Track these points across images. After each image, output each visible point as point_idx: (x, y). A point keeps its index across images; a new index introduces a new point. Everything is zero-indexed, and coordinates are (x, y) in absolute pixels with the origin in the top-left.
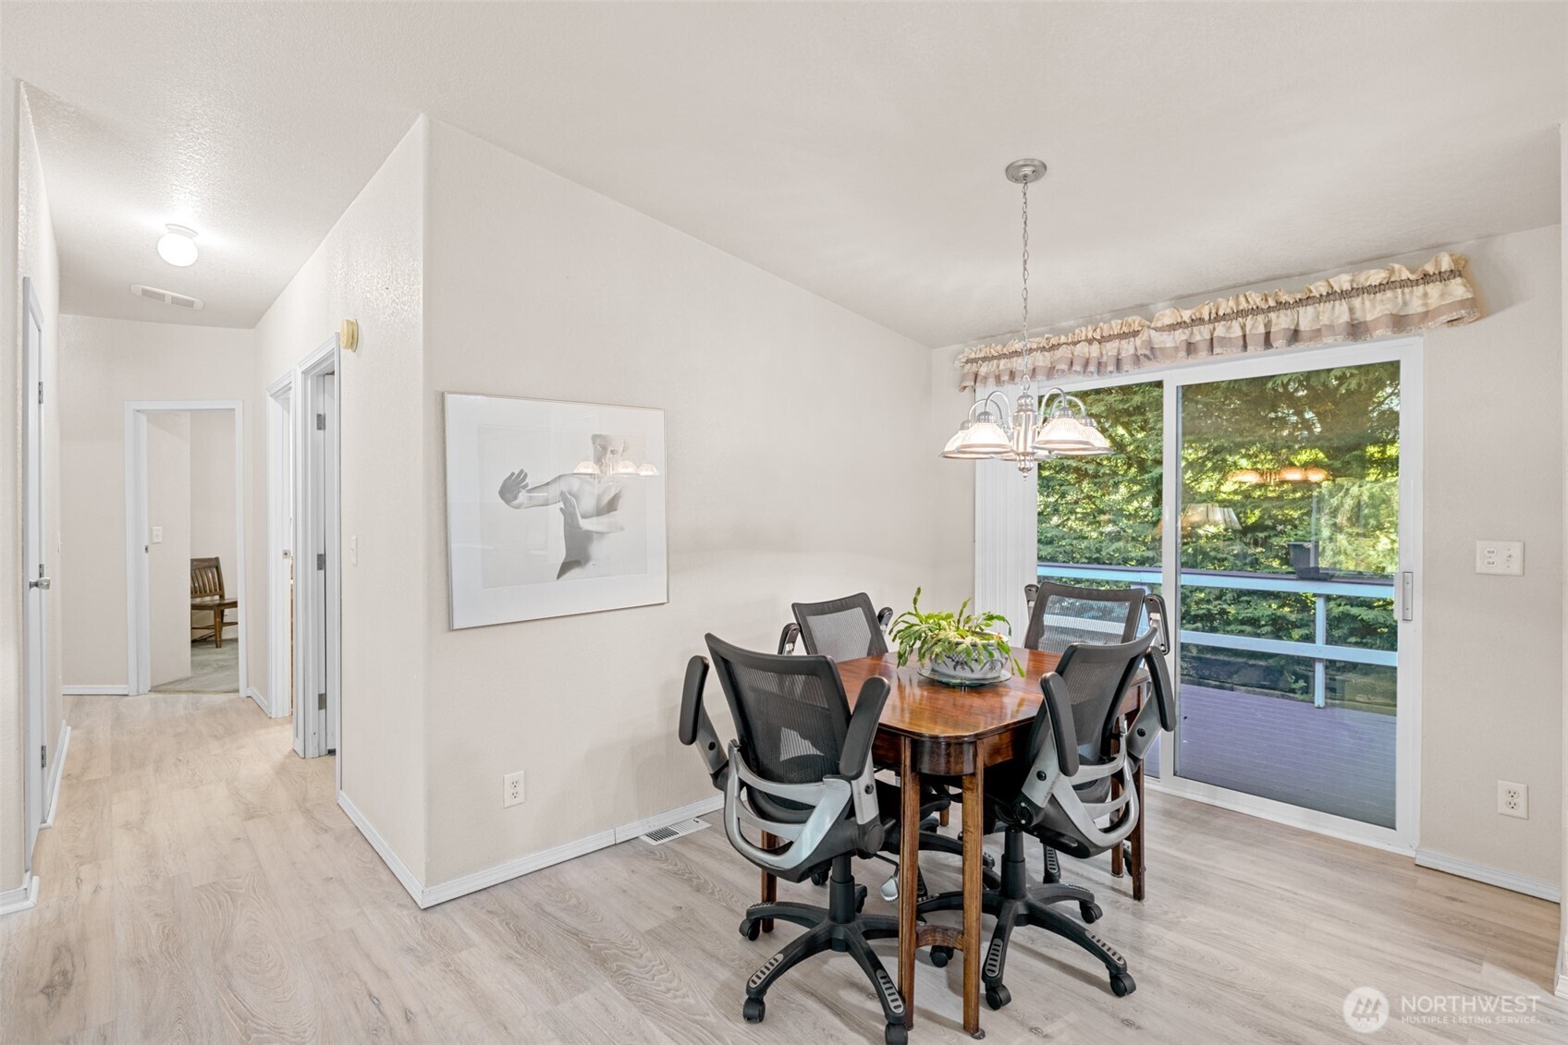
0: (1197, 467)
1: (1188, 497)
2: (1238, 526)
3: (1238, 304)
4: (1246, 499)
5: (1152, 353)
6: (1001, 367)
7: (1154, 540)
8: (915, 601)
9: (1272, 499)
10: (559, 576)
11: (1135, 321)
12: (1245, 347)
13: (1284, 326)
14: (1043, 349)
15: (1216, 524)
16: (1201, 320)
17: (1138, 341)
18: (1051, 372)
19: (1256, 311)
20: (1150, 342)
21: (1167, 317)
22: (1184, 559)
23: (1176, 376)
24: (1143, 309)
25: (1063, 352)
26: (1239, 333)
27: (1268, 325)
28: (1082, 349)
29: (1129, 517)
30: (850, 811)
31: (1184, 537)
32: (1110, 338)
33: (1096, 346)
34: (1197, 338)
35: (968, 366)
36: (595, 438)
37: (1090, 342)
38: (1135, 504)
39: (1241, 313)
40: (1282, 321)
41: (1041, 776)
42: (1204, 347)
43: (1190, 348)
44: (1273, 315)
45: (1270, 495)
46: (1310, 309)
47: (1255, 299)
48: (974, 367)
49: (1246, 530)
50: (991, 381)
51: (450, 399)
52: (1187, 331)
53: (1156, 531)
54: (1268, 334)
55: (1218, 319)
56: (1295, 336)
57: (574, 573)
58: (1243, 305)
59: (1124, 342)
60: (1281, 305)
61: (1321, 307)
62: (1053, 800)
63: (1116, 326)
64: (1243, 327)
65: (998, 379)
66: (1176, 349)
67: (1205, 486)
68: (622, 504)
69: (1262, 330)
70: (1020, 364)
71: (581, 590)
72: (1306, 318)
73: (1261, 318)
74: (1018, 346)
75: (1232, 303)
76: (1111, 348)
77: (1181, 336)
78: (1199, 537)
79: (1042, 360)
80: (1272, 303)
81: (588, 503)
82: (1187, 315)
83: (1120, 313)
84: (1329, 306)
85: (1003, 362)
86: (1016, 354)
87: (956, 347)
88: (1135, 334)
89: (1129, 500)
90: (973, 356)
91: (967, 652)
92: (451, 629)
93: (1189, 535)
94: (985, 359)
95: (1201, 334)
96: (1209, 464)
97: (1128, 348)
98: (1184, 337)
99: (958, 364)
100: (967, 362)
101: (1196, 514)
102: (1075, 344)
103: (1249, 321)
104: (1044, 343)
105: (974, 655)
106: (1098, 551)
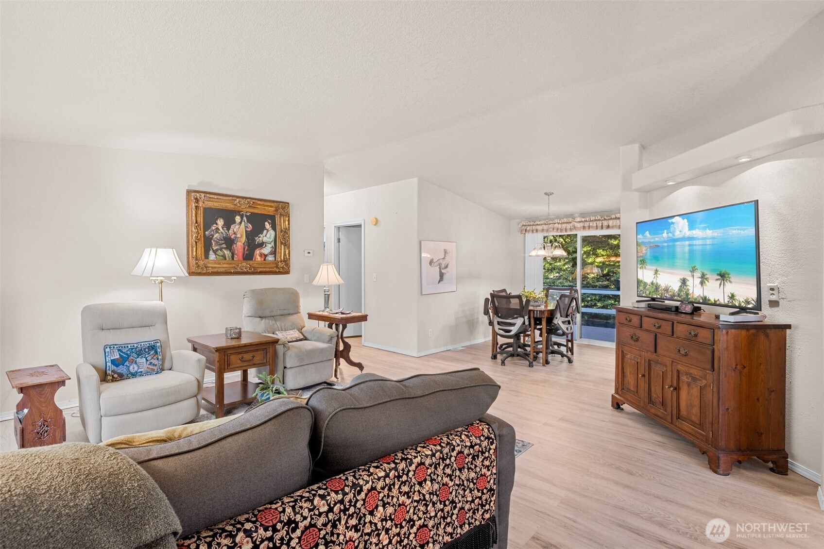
0: (587, 254)
1: (584, 264)
2: (601, 275)
3: (595, 218)
4: (602, 266)
5: (575, 228)
6: (533, 228)
7: (572, 279)
8: (524, 289)
9: (612, 265)
10: (439, 282)
11: (571, 220)
12: (597, 228)
13: (606, 224)
14: (545, 224)
15: (594, 274)
16: (587, 221)
17: (571, 225)
18: (547, 231)
19: (599, 220)
20: (574, 225)
21: (578, 219)
22: (583, 285)
23: (581, 234)
24: (572, 216)
25: (551, 226)
26: (596, 225)
27: (602, 224)
28: (557, 225)
29: (564, 270)
30: (524, 323)
31: (583, 278)
32: (564, 223)
33: (560, 225)
34: (586, 225)
35: (523, 227)
36: (444, 250)
37: (559, 223)
38: (566, 266)
39: (596, 220)
40: (605, 223)
41: (556, 318)
42: (587, 228)
43: (584, 228)
44: (603, 221)
45: (611, 264)
46: (611, 221)
47: (599, 218)
48: (525, 227)
49: (604, 276)
50: (531, 232)
51: (422, 242)
52: (583, 223)
53: (573, 275)
54: (602, 226)
55: (591, 221)
56: (608, 227)
57: (441, 283)
58: (597, 218)
59: (568, 224)
60: (605, 219)
61: (614, 221)
62: (558, 323)
63: (565, 220)
64: (596, 224)
65: (533, 231)
66: (581, 227)
67: (590, 260)
68: (449, 266)
69: (601, 225)
70: (539, 228)
71: (443, 287)
72: (611, 223)
73: (600, 222)
74: (539, 223)
75: (594, 218)
76: (564, 226)
77: (582, 224)
78: (588, 278)
79: (545, 227)
80: (603, 219)
81: (443, 266)
82: (583, 220)
83: (567, 216)
84: (615, 220)
85: (534, 227)
86: (537, 225)
87: (519, 220)
88: (570, 223)
89: (564, 265)
90: (525, 224)
91: (538, 299)
92: (422, 294)
93: (584, 278)
94: (528, 225)
95: (587, 224)
96: (591, 253)
97: (568, 226)
98: (582, 225)
99: (520, 226)
100: (523, 226)
101: (588, 270)
102: (555, 224)
103: (598, 222)
104: (545, 223)
105: (539, 299)
106: (554, 283)
